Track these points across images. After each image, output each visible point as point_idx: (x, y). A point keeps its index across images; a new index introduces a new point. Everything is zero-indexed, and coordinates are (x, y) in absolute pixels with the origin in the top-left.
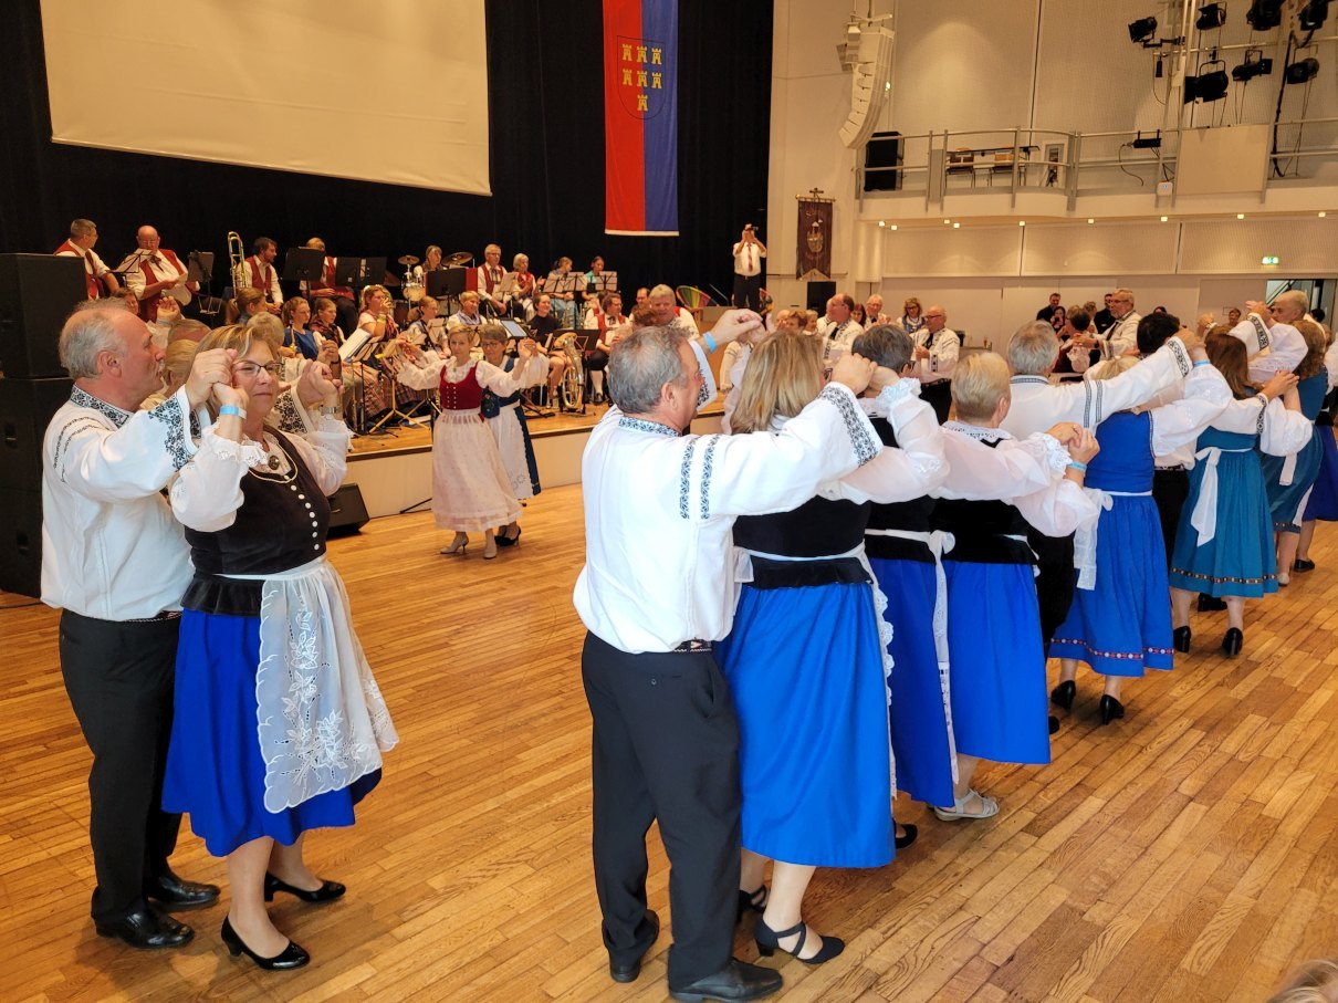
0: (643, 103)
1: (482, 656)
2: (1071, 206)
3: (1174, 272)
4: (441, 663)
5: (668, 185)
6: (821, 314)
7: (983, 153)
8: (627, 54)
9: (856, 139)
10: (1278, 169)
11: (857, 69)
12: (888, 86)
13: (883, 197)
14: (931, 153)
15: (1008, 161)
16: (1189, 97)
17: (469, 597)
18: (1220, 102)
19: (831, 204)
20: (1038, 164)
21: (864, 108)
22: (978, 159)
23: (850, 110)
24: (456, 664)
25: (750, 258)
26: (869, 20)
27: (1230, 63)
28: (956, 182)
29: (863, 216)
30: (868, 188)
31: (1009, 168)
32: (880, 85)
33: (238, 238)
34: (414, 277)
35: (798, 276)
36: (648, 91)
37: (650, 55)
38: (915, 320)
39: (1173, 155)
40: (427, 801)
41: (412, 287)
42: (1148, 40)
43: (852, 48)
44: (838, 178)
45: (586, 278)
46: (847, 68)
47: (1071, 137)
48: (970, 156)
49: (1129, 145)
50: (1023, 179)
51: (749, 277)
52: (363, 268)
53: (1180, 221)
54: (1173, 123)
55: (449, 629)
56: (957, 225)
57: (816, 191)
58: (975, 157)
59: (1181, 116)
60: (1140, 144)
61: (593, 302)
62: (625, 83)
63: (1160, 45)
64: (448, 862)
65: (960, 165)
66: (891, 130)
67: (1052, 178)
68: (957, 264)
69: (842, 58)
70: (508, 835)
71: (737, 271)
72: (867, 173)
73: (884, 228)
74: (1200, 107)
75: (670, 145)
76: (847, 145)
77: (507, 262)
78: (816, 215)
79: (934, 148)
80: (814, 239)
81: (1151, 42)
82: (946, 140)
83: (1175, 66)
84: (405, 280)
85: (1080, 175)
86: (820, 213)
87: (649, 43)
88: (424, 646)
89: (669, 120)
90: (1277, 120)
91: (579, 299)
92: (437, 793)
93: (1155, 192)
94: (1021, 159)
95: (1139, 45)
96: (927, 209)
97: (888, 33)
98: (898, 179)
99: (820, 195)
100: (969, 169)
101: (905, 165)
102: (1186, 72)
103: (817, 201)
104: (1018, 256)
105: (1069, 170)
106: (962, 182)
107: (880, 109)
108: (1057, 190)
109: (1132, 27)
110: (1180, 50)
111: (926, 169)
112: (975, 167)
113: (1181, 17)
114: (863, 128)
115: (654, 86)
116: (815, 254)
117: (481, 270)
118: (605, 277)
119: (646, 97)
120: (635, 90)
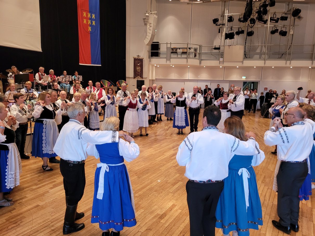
0: (90, 29)
2: (200, 63)
3: (223, 79)
7: (180, 49)
8: (85, 14)
9: (148, 43)
10: (246, 56)
11: (148, 25)
12: (156, 30)
13: (155, 58)
14: (167, 48)
15: (185, 51)
16: (226, 38)
18: (234, 39)
19: (143, 59)
20: (192, 52)
21: (150, 35)
22: (178, 50)
23: (147, 35)
27: (235, 31)
28: (173, 56)
29: (150, 63)
30: (151, 56)
31: (186, 53)
32: (154, 30)
34: (11, 76)
35: (134, 78)
36: (91, 25)
37: (91, 16)
39: (223, 52)
43: (147, 19)
44: (144, 53)
45: (73, 77)
46: (146, 24)
47: (200, 46)
48: (176, 49)
49: (213, 49)
50: (189, 57)
53: (224, 68)
54: (223, 44)
57: (138, 56)
59: (224, 42)
60: (215, 49)
62: (84, 23)
63: (219, 25)
65: (174, 51)
66: (157, 41)
67: (195, 56)
68: (173, 76)
69: (144, 22)
72: (151, 52)
73: (156, 66)
74: (228, 41)
75: (98, 41)
76: (146, 44)
78: (138, 62)
79: (168, 46)
80: (138, 68)
81: (217, 24)
82: (171, 45)
83: (223, 30)
85: (202, 55)
86: (140, 62)
87: (91, 12)
89: (97, 34)
90: (245, 45)
93: (219, 60)
94: (189, 51)
95: (215, 25)
96: (166, 62)
97: (156, 17)
98: (159, 54)
100: (176, 52)
101: (161, 50)
102: (225, 32)
103: (139, 58)
104: (188, 74)
105: (199, 54)
106: (175, 56)
107: (154, 36)
108: (197, 59)
109: (213, 20)
110: (224, 27)
111: (166, 52)
112: (178, 52)
113: (224, 19)
114: (150, 40)
115: (93, 25)
116: (139, 72)
117: (37, 74)
118: (78, 77)
119: (91, 27)
120: (87, 25)
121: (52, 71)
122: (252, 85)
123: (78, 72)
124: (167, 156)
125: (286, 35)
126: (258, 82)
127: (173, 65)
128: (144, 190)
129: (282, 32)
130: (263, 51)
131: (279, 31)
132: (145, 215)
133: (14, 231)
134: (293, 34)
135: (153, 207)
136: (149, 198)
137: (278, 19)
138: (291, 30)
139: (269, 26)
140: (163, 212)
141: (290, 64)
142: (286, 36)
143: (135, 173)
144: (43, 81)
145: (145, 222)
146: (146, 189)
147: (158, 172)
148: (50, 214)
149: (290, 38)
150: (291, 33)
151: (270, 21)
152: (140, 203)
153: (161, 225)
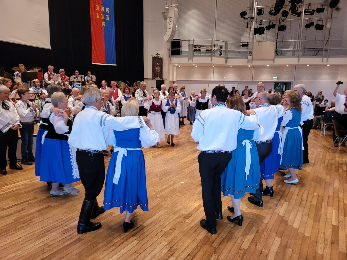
0: (103, 24)
2: (226, 62)
3: (252, 80)
5: (112, 50)
8: (98, 8)
9: (168, 40)
10: (278, 53)
11: (168, 19)
12: (177, 26)
13: (176, 57)
14: (189, 45)
16: (255, 34)
18: (263, 35)
19: (162, 58)
20: (217, 50)
21: (170, 31)
22: (202, 47)
23: (167, 31)
26: (171, 5)
27: (265, 25)
28: (195, 54)
29: (171, 63)
30: (172, 54)
31: (210, 50)
35: (153, 79)
36: (105, 20)
37: (105, 9)
39: (251, 49)
43: (167, 13)
44: (164, 52)
46: (165, 19)
47: (226, 43)
48: (199, 46)
49: (240, 46)
50: (214, 55)
53: (253, 67)
54: (251, 40)
56: (196, 66)
57: (157, 54)
58: (201, 47)
59: (253, 38)
60: (243, 45)
62: (97, 17)
63: (248, 19)
65: (197, 49)
66: (178, 38)
67: (221, 54)
68: (196, 77)
69: (164, 16)
72: (172, 50)
73: (177, 67)
74: (257, 36)
75: (113, 38)
76: (166, 41)
78: (157, 61)
79: (190, 43)
80: (157, 68)
81: (245, 18)
82: (193, 42)
83: (251, 25)
85: (228, 54)
86: (159, 61)
87: (105, 6)
89: (112, 30)
90: (277, 41)
93: (247, 59)
94: (213, 48)
95: (243, 19)
96: (189, 61)
97: (177, 10)
98: (180, 52)
100: (199, 50)
101: (182, 48)
102: (254, 27)
103: (158, 57)
104: (213, 75)
105: (225, 52)
106: (198, 54)
107: (175, 32)
108: (223, 57)
109: (241, 13)
110: (253, 20)
111: (188, 50)
112: (201, 50)
113: (253, 12)
114: (170, 37)
115: (107, 19)
116: (158, 73)
117: (46, 74)
118: (92, 77)
119: (104, 22)
120: (101, 20)
121: (62, 70)
122: (284, 86)
123: (91, 71)
124: (191, 158)
125: (322, 29)
126: (291, 83)
127: (196, 64)
128: (167, 191)
129: (318, 25)
130: (296, 48)
131: (315, 24)
132: (168, 216)
133: (23, 231)
134: (330, 28)
135: (177, 207)
136: (172, 198)
137: (314, 11)
138: (328, 23)
139: (303, 19)
140: (189, 212)
141: (327, 61)
142: (322, 31)
143: (156, 175)
144: (53, 81)
145: (168, 222)
146: (168, 190)
147: (182, 174)
148: (63, 214)
149: (327, 32)
150: (329, 26)
151: (305, 14)
152: (162, 203)
153: (186, 224)
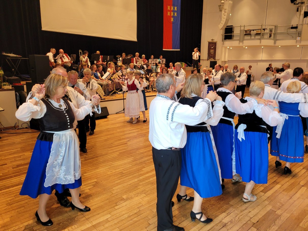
0: (172, 20)
1: (134, 146)
2: (275, 43)
3: (300, 59)
4: (125, 148)
5: (177, 39)
6: (213, 69)
7: (253, 30)
8: (169, 8)
9: (222, 27)
11: (223, 11)
12: (230, 14)
13: (228, 41)
14: (241, 30)
15: (259, 32)
16: (305, 17)
17: (131, 133)
19: (216, 43)
20: (267, 33)
21: (225, 20)
22: (252, 32)
23: (221, 20)
24: (128, 148)
25: (196, 55)
28: (246, 37)
29: (224, 46)
30: (225, 39)
31: (260, 34)
32: (228, 14)
33: (81, 51)
34: (119, 60)
35: (208, 60)
36: (174, 17)
37: (174, 8)
38: (236, 70)
39: (300, 31)
40: (122, 178)
41: (119, 62)
42: (295, 3)
43: (222, 6)
44: (218, 37)
45: (158, 60)
46: (221, 11)
47: (275, 26)
48: (250, 31)
49: (290, 28)
50: (263, 38)
51: (196, 60)
52: (108, 58)
53: (302, 47)
54: (301, 23)
55: (127, 140)
56: (246, 48)
57: (212, 40)
59: (303, 21)
60: (292, 28)
61: (160, 66)
62: (168, 15)
63: (298, 4)
64: (127, 192)
65: (248, 33)
66: (231, 25)
67: (270, 36)
68: (246, 57)
69: (220, 8)
70: (140, 187)
71: (193, 58)
72: (225, 35)
73: (229, 48)
75: (178, 29)
76: (220, 28)
77: (140, 57)
78: (212, 46)
79: (241, 29)
80: (212, 51)
82: (244, 27)
83: (302, 9)
84: (118, 61)
85: (277, 35)
86: (214, 45)
87: (174, 6)
88: (121, 144)
89: (178, 23)
91: (157, 65)
92: (124, 177)
93: (296, 39)
94: (263, 31)
95: (293, 4)
96: (239, 44)
97: (231, 2)
98: (232, 37)
99: (214, 41)
100: (250, 34)
101: (234, 33)
102: (305, 10)
104: (262, 55)
105: (275, 34)
106: (248, 37)
107: (228, 20)
108: (272, 39)
110: (303, 5)
111: (239, 34)
114: (224, 25)
116: (212, 54)
117: (135, 59)
118: (163, 60)
119: (173, 18)
120: (170, 17)
121: (143, 56)
123: (162, 56)
127: (246, 46)
